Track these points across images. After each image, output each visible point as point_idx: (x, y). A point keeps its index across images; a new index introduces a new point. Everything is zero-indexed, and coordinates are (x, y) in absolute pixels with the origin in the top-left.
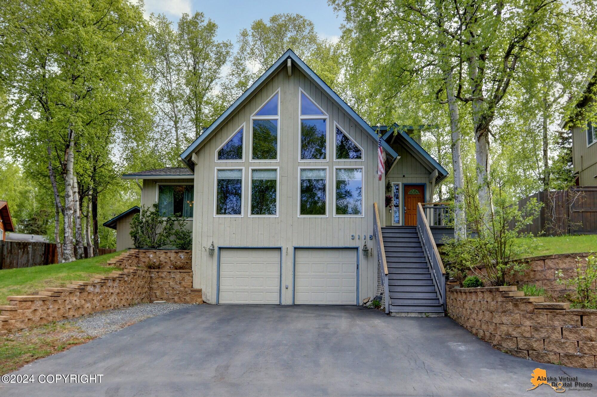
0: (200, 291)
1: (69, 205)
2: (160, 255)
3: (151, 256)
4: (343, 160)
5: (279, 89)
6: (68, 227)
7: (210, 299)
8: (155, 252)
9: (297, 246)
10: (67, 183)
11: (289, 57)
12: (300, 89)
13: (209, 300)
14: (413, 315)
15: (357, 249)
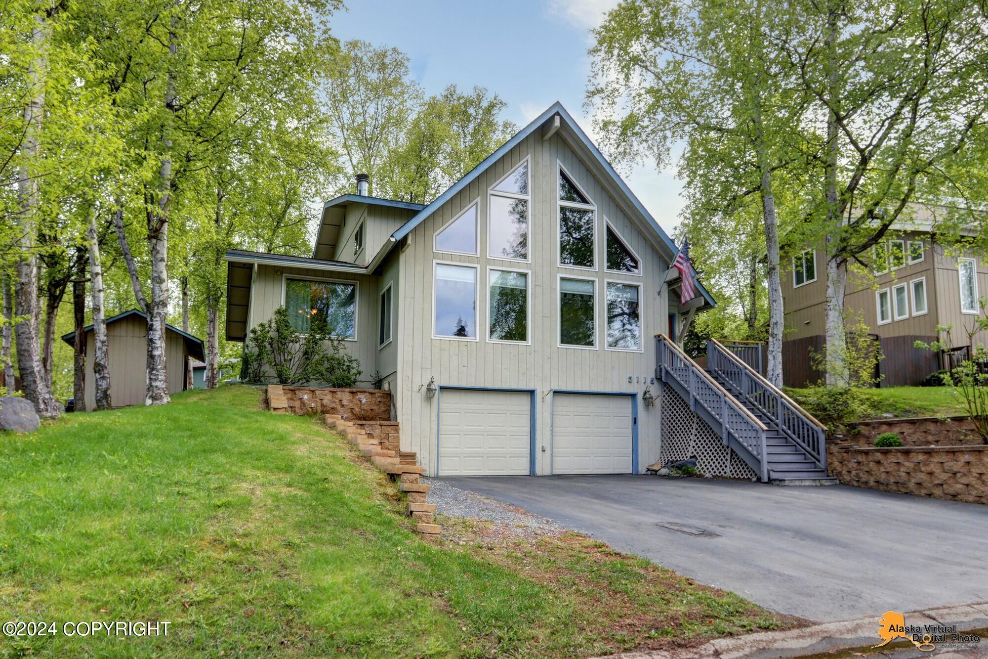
0: (412, 456)
1: (161, 298)
2: (322, 397)
3: (306, 397)
4: (615, 271)
5: (529, 157)
6: (160, 339)
7: (427, 469)
8: (313, 391)
9: (557, 388)
10: (159, 256)
11: (558, 114)
12: (558, 161)
13: (424, 470)
14: (807, 483)
15: (633, 396)
